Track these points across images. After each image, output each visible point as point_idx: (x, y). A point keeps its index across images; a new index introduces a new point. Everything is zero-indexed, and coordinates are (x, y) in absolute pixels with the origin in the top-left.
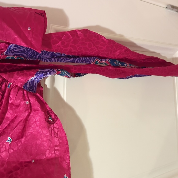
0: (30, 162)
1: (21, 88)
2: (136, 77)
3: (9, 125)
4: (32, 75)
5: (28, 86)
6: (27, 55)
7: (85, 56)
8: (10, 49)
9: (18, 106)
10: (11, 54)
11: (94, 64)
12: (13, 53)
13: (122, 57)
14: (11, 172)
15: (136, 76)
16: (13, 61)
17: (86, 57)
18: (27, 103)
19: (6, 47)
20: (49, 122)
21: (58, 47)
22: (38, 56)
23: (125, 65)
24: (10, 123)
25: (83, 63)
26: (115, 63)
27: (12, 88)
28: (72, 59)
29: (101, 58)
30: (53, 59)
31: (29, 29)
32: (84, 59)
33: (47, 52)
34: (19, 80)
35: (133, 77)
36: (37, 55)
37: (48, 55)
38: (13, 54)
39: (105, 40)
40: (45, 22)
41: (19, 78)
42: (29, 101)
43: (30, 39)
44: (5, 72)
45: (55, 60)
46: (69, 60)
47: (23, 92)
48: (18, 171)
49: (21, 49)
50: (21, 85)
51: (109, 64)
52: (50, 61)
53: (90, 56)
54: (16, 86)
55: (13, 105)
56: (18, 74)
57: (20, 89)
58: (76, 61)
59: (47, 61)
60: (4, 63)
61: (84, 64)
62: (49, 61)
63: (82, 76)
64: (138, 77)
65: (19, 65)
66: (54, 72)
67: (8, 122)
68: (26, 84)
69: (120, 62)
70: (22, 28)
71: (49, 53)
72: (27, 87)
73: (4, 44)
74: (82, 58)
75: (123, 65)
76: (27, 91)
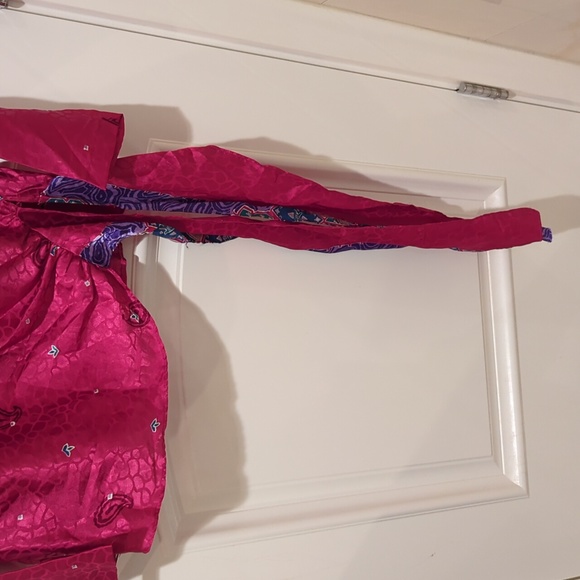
0: (91, 393)
1: (77, 257)
2: (359, 249)
3: (55, 325)
4: (98, 233)
5: (91, 254)
6: (89, 196)
7: (215, 200)
8: (54, 184)
9: (70, 289)
10: (59, 194)
11: (236, 217)
12: (61, 192)
13: (304, 202)
14: (54, 406)
15: (358, 247)
16: (61, 206)
17: (218, 201)
18: (88, 283)
19: (48, 181)
20: (130, 322)
21: (150, 180)
22: (112, 199)
23: (318, 219)
24: (56, 322)
25: (210, 213)
26: (291, 215)
27: (60, 255)
28: (185, 205)
29: (255, 204)
30: (144, 205)
31: (86, 149)
32: (214, 205)
33: (128, 191)
34: (71, 241)
35: (350, 249)
36: (109, 197)
37: (131, 196)
38: (63, 194)
39: (257, 167)
40: (118, 134)
41: (72, 238)
42: (92, 282)
43: (86, 166)
44: (47, 226)
45: (147, 206)
46: (179, 207)
47: (81, 263)
48: (67, 406)
49: (76, 185)
50: (77, 252)
51: (275, 217)
52: (137, 209)
53: (228, 200)
54: (68, 252)
55: (62, 286)
56: (69, 230)
57: (74, 257)
58: (194, 208)
59: (130, 208)
60: (45, 211)
61: (214, 215)
62: (134, 208)
63: (220, 242)
64: (363, 249)
65: (73, 214)
66: (141, 227)
67: (54, 321)
68: (88, 249)
69: (305, 214)
70: (71, 147)
71: (133, 193)
72: (88, 256)
73: (43, 176)
74: (207, 204)
75: (311, 219)
76: (89, 263)
